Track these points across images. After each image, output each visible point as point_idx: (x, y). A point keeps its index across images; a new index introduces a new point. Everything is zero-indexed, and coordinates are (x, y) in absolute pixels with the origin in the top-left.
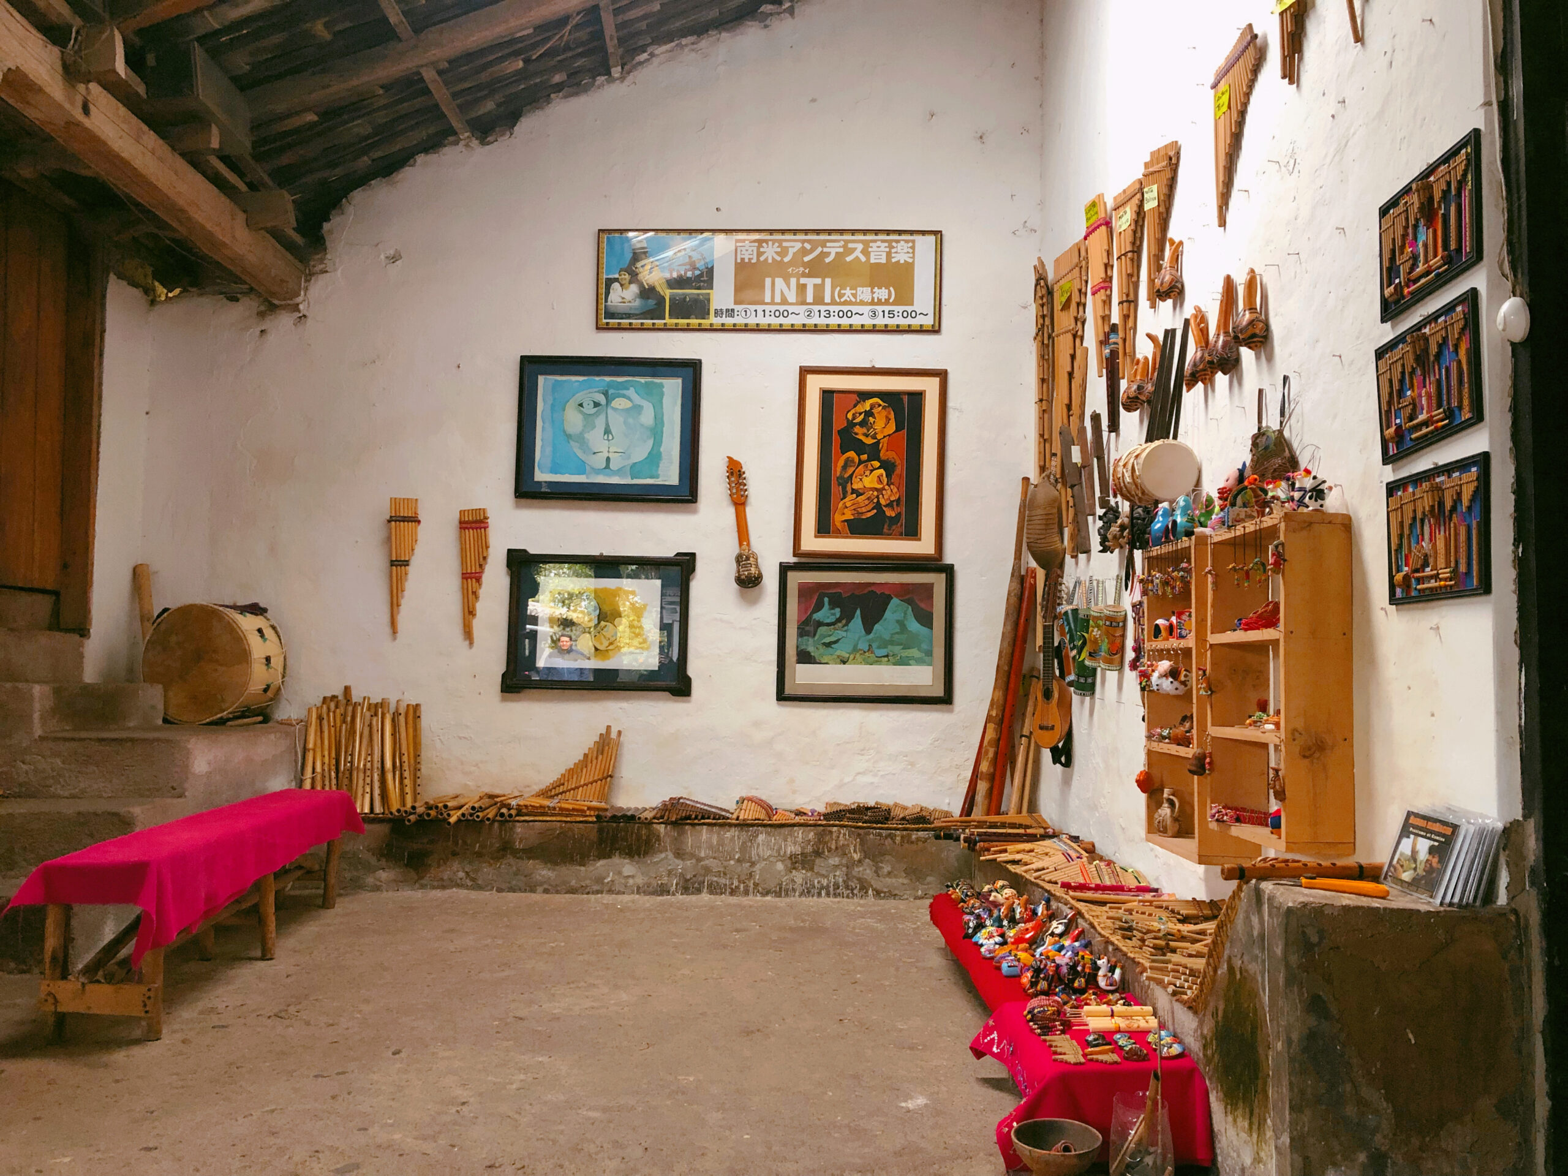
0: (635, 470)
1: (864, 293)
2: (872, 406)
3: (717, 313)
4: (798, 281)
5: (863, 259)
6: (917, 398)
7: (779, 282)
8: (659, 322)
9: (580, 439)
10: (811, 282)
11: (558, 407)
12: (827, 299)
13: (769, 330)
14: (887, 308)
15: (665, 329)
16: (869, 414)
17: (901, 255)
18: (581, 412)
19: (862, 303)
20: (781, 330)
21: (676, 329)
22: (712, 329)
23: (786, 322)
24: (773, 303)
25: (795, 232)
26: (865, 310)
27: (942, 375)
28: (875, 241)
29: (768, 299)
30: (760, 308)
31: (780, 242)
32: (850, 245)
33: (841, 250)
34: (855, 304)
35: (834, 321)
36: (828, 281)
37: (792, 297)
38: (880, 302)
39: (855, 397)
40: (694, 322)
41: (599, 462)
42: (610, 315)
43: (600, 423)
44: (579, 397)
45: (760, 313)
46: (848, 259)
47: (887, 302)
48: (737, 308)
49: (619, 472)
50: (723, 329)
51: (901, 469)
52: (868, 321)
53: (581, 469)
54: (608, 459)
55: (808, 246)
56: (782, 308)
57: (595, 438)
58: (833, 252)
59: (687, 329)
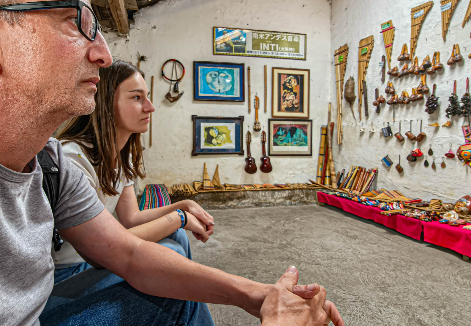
0: (227, 93)
1: (287, 49)
2: (291, 78)
3: (248, 52)
4: (269, 44)
5: (286, 40)
6: (302, 76)
7: (264, 44)
8: (231, 53)
9: (211, 84)
10: (273, 45)
11: (205, 75)
12: (277, 50)
13: (262, 57)
14: (293, 53)
15: (233, 55)
16: (290, 80)
17: (296, 40)
18: (211, 77)
19: (286, 51)
20: (265, 57)
21: (236, 55)
22: (246, 56)
23: (267, 55)
24: (263, 50)
25: (268, 31)
26: (287, 53)
27: (308, 71)
28: (289, 35)
29: (261, 48)
30: (259, 51)
31: (264, 34)
32: (283, 36)
33: (281, 37)
34: (284, 51)
35: (279, 56)
36: (277, 45)
37: (268, 48)
38: (291, 52)
39: (286, 76)
40: (241, 54)
41: (217, 90)
42: (217, 50)
43: (217, 79)
44: (210, 73)
46: (283, 39)
47: (292, 52)
48: (253, 51)
49: (223, 93)
50: (249, 56)
51: (298, 95)
52: (287, 56)
53: (212, 92)
54: (219, 90)
55: (272, 36)
56: (265, 51)
57: (215, 83)
58: (278, 38)
59: (239, 56)
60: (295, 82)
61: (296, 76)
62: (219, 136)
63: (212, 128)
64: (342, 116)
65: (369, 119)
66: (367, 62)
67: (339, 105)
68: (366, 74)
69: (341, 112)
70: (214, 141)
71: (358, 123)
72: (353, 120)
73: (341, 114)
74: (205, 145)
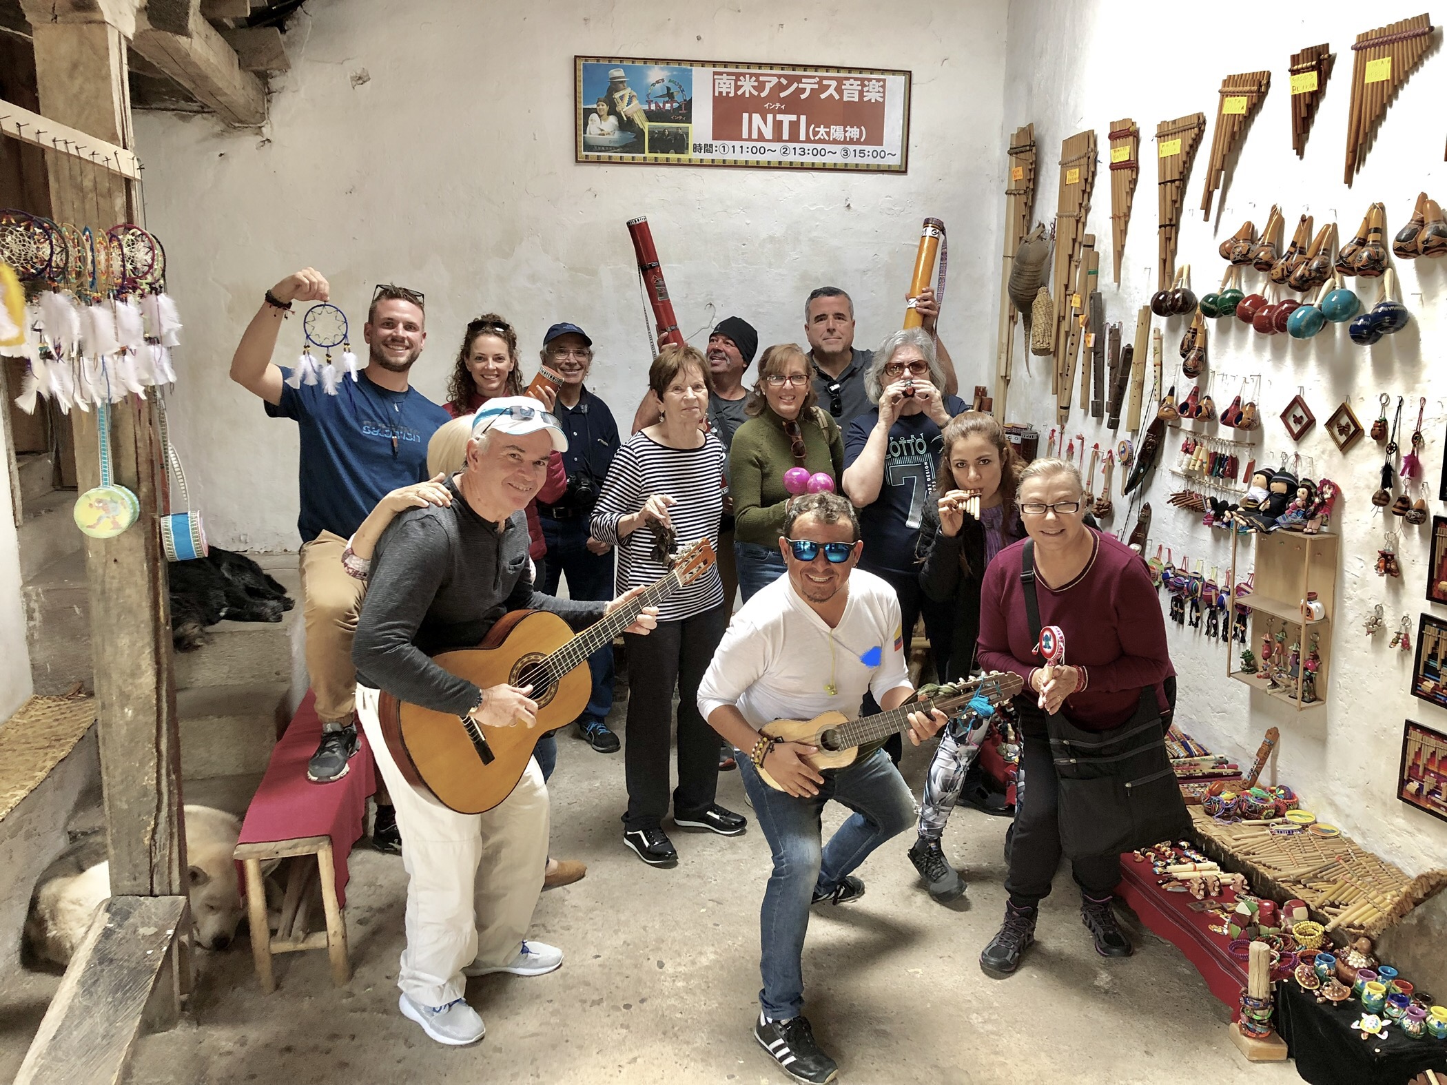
1: (837, 132)
3: (697, 148)
4: (774, 117)
5: (837, 97)
7: (756, 117)
8: (639, 156)
10: (786, 119)
12: (802, 137)
13: (747, 166)
14: (858, 148)
15: (644, 163)
17: (872, 94)
19: (835, 142)
20: (758, 166)
21: (656, 163)
22: (690, 164)
23: (763, 158)
24: (750, 139)
25: (772, 66)
26: (838, 148)
28: (848, 79)
29: (745, 135)
30: (737, 144)
31: (758, 76)
33: (816, 86)
34: (829, 142)
35: (808, 159)
36: (803, 118)
37: (768, 132)
38: (851, 142)
40: (673, 156)
42: (588, 147)
45: (738, 149)
47: (858, 142)
48: (715, 143)
50: (701, 164)
52: (839, 159)
55: (784, 82)
56: (759, 145)
58: (809, 88)
59: (668, 164)
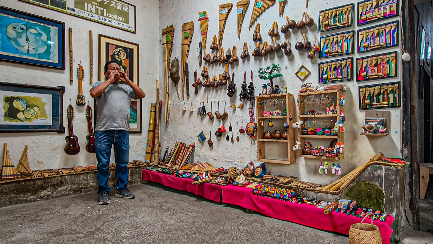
0: (39, 55)
1: (115, 17)
2: (120, 50)
3: (68, 9)
4: (96, 7)
5: (115, 7)
6: (132, 50)
7: (90, 5)
8: (47, 6)
9: (15, 40)
10: (100, 9)
11: (3, 26)
12: (105, 15)
13: (86, 19)
14: (122, 23)
15: (48, 8)
16: (119, 52)
17: (125, 9)
18: (15, 31)
19: (115, 19)
20: (90, 20)
21: (53, 10)
22: (66, 13)
23: (93, 18)
24: (88, 11)
26: (116, 22)
27: (138, 45)
29: (86, 9)
30: (84, 12)
32: (111, 1)
33: (109, 2)
34: (113, 19)
35: (107, 22)
36: (105, 10)
37: (94, 11)
38: (120, 21)
39: (115, 47)
40: (60, 9)
41: (25, 50)
43: (24, 35)
44: (14, 24)
45: (84, 13)
46: (111, 5)
47: (122, 21)
48: (75, 9)
49: (34, 55)
50: (70, 14)
51: (128, 69)
52: (116, 25)
53: (17, 51)
54: (28, 50)
56: (91, 14)
57: (22, 41)
59: (57, 11)
60: (124, 55)
61: (125, 49)
62: (28, 109)
63: (17, 98)
64: (169, 94)
65: (190, 99)
66: (188, 46)
67: (166, 84)
68: (188, 57)
69: (168, 92)
70: (20, 115)
71: (181, 103)
72: (177, 99)
73: (168, 93)
74: (5, 120)
